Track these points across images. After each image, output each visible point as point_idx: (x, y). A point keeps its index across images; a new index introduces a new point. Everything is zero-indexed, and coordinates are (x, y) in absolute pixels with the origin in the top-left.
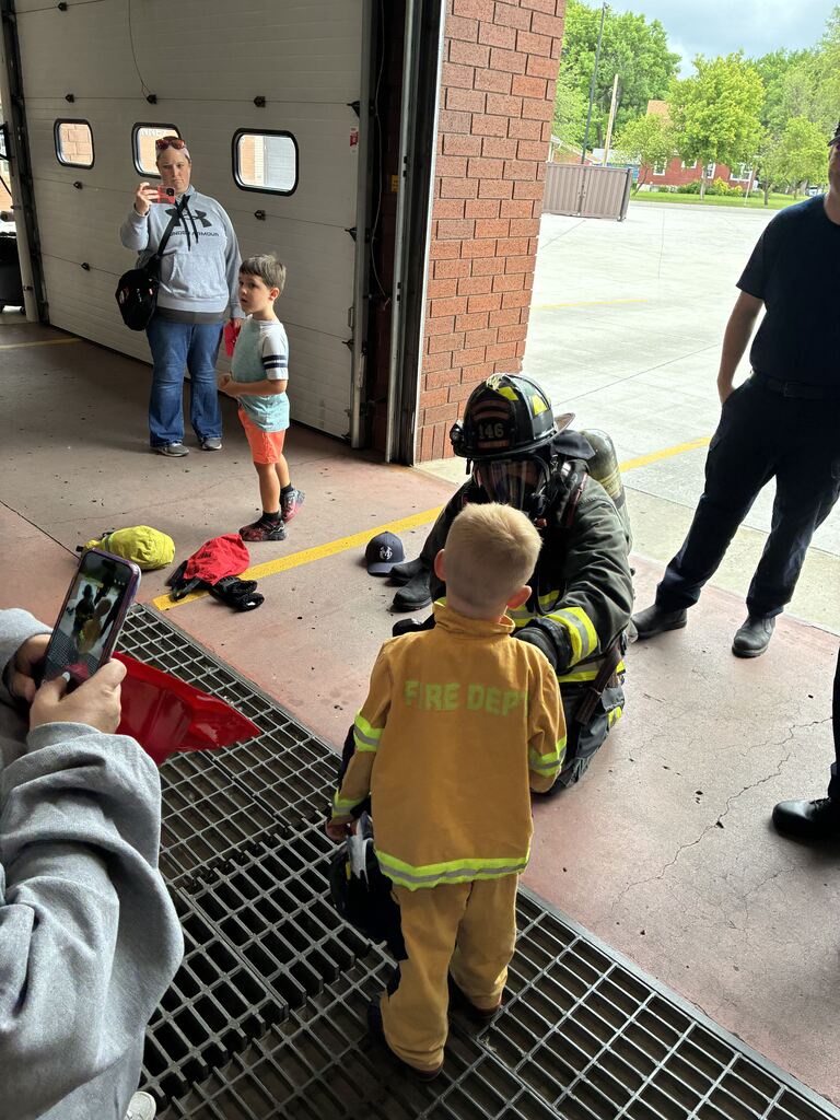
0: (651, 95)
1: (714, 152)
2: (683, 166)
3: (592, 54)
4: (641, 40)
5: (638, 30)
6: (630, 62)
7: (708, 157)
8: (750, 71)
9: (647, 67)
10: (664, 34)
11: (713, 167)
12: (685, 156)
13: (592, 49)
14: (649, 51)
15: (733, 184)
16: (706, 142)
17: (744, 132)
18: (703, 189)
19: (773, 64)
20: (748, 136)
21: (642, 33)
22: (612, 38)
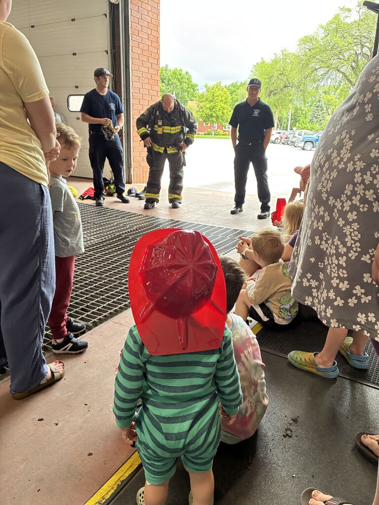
0: (188, 99)
1: (214, 119)
2: (205, 125)
3: (163, 84)
4: (182, 79)
5: (180, 75)
6: (179, 87)
7: (213, 121)
8: (225, 89)
9: (186, 89)
10: (191, 76)
11: (216, 125)
12: (205, 121)
13: (163, 82)
14: (185, 83)
15: (224, 131)
16: (212, 116)
17: (225, 111)
18: (213, 133)
19: (234, 87)
20: (227, 113)
21: (182, 76)
22: (170, 78)
